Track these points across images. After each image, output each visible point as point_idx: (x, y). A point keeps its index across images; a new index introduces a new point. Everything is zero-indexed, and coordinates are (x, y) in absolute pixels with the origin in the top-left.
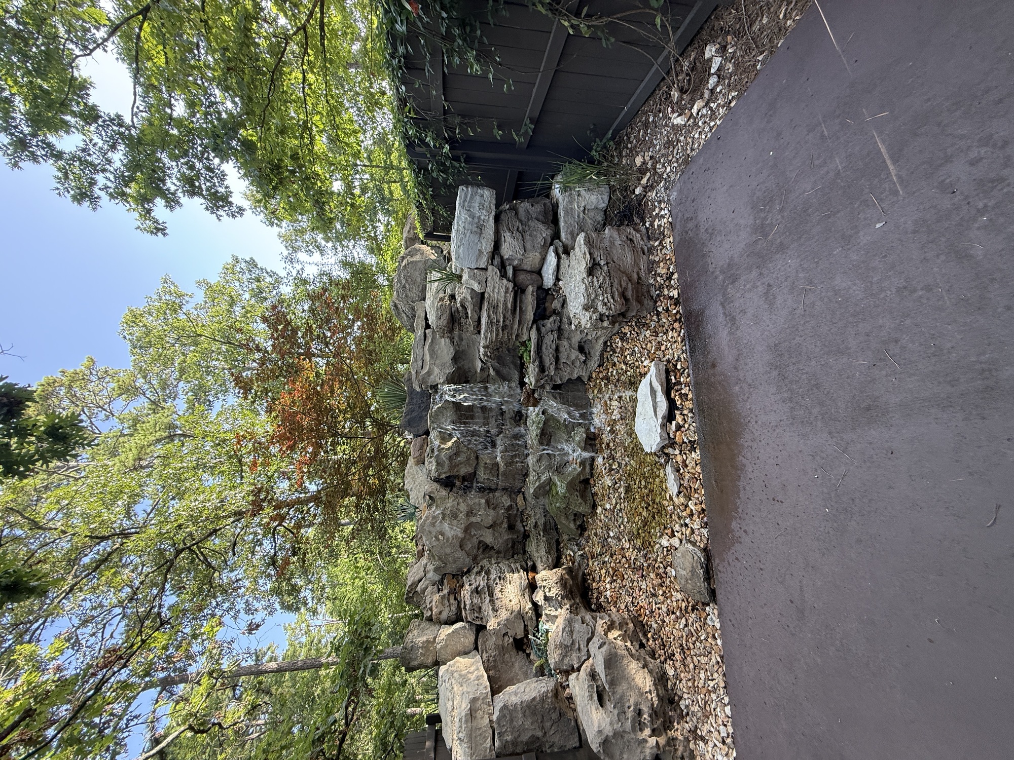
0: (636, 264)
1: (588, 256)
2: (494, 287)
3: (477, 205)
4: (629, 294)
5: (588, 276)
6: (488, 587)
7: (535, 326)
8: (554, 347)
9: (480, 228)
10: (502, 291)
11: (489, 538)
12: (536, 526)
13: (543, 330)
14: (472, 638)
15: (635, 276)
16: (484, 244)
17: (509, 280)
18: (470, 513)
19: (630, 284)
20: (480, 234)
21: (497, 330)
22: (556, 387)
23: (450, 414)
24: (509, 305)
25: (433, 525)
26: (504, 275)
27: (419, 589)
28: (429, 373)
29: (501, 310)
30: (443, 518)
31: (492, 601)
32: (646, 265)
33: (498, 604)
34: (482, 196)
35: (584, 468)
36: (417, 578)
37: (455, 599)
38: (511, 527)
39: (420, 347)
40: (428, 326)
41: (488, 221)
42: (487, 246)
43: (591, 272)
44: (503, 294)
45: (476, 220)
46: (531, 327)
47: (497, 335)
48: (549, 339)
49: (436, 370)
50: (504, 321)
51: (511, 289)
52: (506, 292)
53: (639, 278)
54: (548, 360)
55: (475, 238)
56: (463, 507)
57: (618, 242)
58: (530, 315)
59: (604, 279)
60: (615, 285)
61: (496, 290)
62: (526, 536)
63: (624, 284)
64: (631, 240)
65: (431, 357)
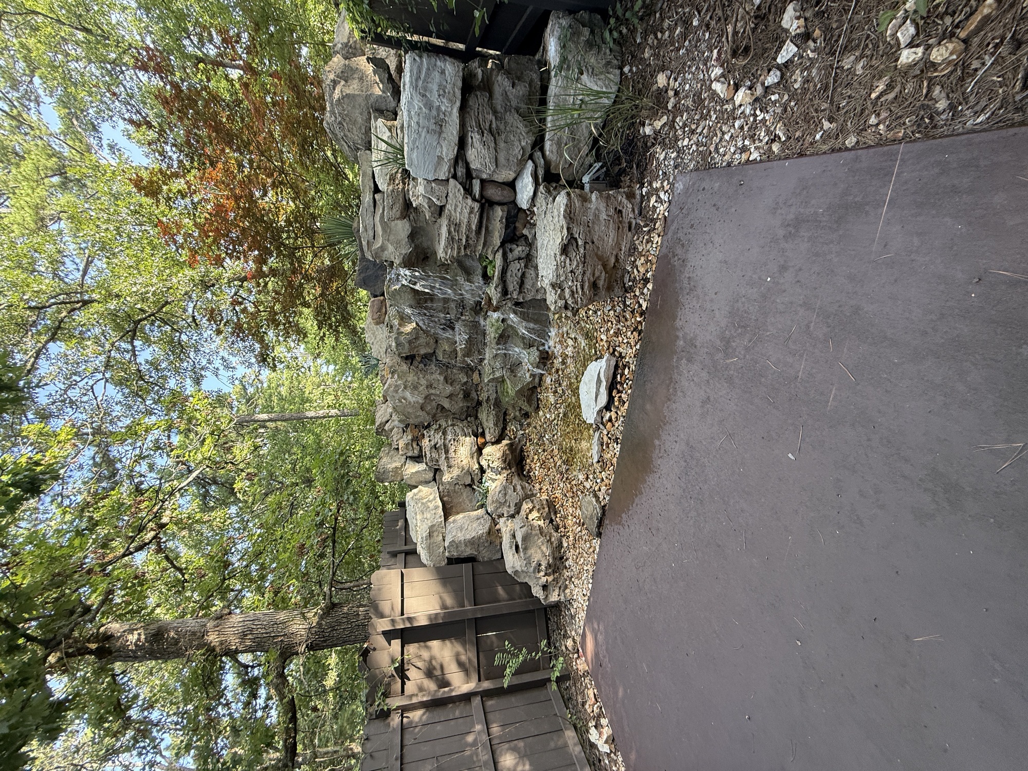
0: (618, 245)
1: (565, 231)
2: (456, 206)
3: (435, 87)
4: (601, 283)
6: (445, 445)
7: (501, 251)
8: (519, 274)
9: (440, 124)
10: (466, 212)
11: (446, 404)
12: (488, 399)
13: (510, 256)
14: (432, 475)
15: (613, 260)
16: (445, 149)
17: (474, 199)
18: (430, 386)
19: (604, 273)
20: (440, 134)
21: (459, 249)
22: (517, 304)
23: (408, 296)
24: (474, 227)
25: (396, 392)
26: (468, 191)
27: (386, 428)
28: (383, 248)
29: (464, 229)
30: (405, 388)
31: (447, 458)
32: (628, 246)
33: (452, 462)
34: (443, 72)
35: (534, 379)
36: (385, 419)
37: (418, 445)
38: (467, 395)
39: (370, 214)
40: (377, 190)
41: (450, 113)
42: (448, 151)
43: (565, 250)
44: (467, 215)
45: (434, 113)
46: (498, 250)
47: (459, 253)
48: (516, 268)
49: (391, 248)
50: (467, 241)
51: (476, 210)
52: (471, 212)
53: (617, 260)
54: (512, 285)
55: (433, 139)
56: (423, 382)
57: (603, 216)
58: (497, 240)
59: (577, 266)
60: (588, 273)
61: (459, 210)
62: (479, 403)
63: (597, 274)
64: (620, 211)
65: (384, 230)
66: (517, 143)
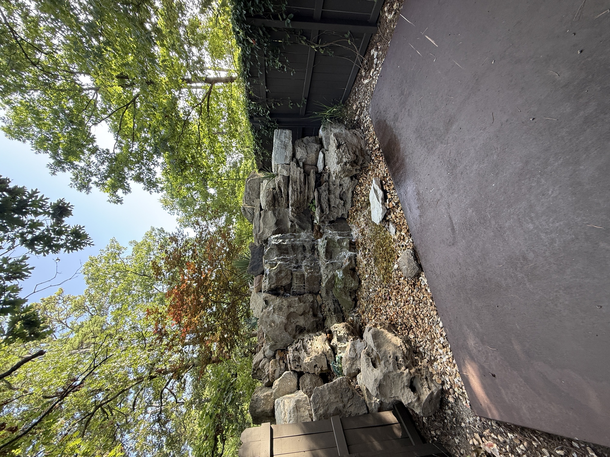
0: (359, 142)
1: (336, 141)
2: (294, 172)
3: (283, 137)
4: (357, 153)
5: (337, 149)
6: (303, 346)
7: (316, 189)
8: (327, 198)
9: (285, 147)
10: (298, 173)
11: (301, 322)
12: (329, 310)
13: (320, 191)
14: (295, 381)
15: (359, 147)
16: (288, 153)
17: (301, 168)
18: (289, 306)
19: (357, 149)
20: (286, 149)
21: (297, 194)
22: (331, 222)
23: (275, 252)
24: (302, 180)
25: (268, 317)
26: (298, 165)
27: (260, 366)
28: (263, 233)
29: (298, 183)
30: (274, 312)
32: (364, 143)
33: (309, 350)
34: (285, 133)
36: (259, 359)
37: (284, 362)
38: (315, 315)
39: (258, 220)
40: (261, 209)
41: (289, 143)
42: (289, 153)
43: (338, 147)
44: (299, 174)
45: (283, 143)
46: (314, 191)
47: (297, 197)
48: (324, 194)
49: (267, 230)
50: (300, 189)
51: (302, 172)
52: (300, 174)
53: (361, 148)
54: (325, 205)
55: (283, 150)
56: (285, 303)
57: (349, 135)
58: (313, 183)
59: (345, 148)
60: (350, 150)
61: (295, 173)
63: (354, 149)
64: (355, 134)
65: (264, 224)
66: (313, 147)
